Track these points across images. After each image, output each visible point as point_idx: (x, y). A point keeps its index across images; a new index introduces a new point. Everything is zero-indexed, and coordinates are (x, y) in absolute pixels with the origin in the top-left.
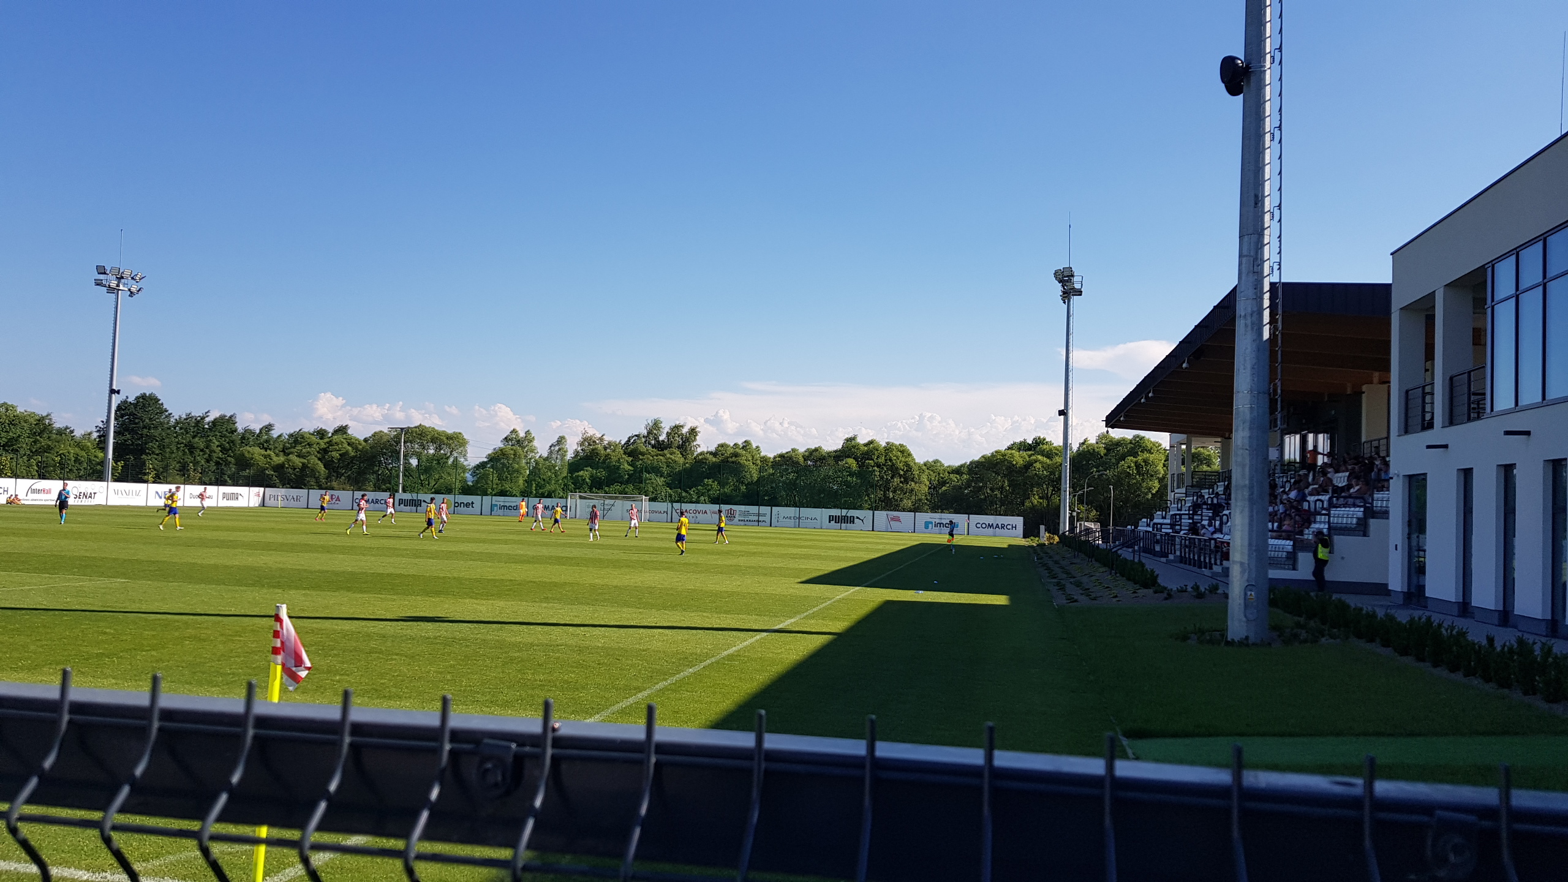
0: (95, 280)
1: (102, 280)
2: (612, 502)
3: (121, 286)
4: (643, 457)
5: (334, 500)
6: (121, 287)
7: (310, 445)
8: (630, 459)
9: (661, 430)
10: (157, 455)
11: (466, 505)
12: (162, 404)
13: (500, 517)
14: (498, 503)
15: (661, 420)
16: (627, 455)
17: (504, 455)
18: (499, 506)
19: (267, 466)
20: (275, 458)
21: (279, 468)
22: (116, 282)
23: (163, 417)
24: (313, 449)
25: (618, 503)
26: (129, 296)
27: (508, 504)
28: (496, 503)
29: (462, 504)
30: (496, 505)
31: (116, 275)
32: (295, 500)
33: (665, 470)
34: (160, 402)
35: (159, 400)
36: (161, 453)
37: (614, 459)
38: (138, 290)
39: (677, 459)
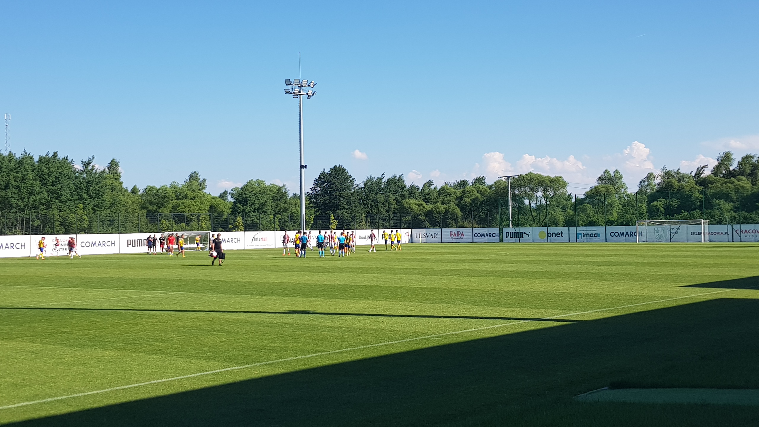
0: (285, 90)
1: (289, 89)
2: (677, 226)
3: (301, 91)
4: (712, 186)
5: (460, 236)
6: (302, 93)
7: (450, 195)
8: (701, 188)
9: (732, 161)
10: (347, 209)
11: (557, 235)
12: (348, 172)
13: (583, 243)
14: (582, 232)
15: (732, 152)
16: (698, 185)
17: (598, 192)
18: (582, 234)
19: (421, 212)
20: (426, 206)
21: (429, 214)
22: (298, 90)
23: (349, 182)
24: (452, 197)
25: (683, 227)
26: (308, 98)
27: (590, 233)
28: (580, 232)
29: (554, 234)
30: (581, 234)
31: (298, 85)
32: (433, 237)
33: (733, 195)
34: (346, 171)
35: (346, 169)
36: (349, 208)
37: (687, 189)
38: (313, 93)
39: (745, 185)
